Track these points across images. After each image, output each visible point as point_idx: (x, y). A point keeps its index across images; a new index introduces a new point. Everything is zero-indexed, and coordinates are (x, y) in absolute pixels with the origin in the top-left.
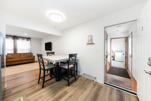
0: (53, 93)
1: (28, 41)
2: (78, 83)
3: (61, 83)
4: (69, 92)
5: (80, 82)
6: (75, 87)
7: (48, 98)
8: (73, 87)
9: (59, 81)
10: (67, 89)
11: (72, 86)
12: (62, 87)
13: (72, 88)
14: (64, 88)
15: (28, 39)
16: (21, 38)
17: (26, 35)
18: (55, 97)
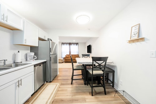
0: (74, 93)
1: (76, 46)
2: (107, 99)
3: (87, 88)
4: (88, 102)
5: (111, 99)
6: (98, 101)
7: (69, 94)
8: (96, 100)
9: (86, 85)
10: (89, 97)
11: (97, 98)
12: (84, 92)
13: (94, 100)
14: (86, 94)
15: (77, 44)
16: (73, 44)
17: (74, 41)
18: (73, 97)
